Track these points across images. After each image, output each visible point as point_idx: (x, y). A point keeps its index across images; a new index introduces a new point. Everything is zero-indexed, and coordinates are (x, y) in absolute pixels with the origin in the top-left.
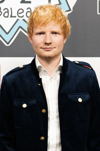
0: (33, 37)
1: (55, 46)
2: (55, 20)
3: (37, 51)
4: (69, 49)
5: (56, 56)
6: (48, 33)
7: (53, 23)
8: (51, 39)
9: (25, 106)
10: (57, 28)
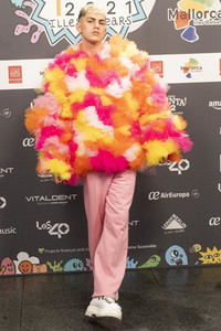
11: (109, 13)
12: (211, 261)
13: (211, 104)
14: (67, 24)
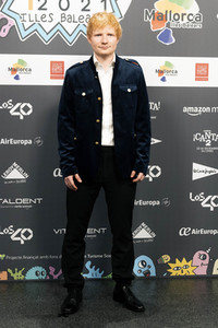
1: (110, 46)
3: (95, 50)
4: (121, 48)
5: (111, 54)
6: (105, 35)
7: (108, 26)
8: (107, 39)
9: (84, 94)
10: (112, 31)
11: (83, 10)
12: (179, 273)
13: (185, 110)
14: (39, 19)
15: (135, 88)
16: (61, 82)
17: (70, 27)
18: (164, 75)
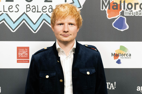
0: (55, 26)
1: (70, 34)
2: (71, 15)
3: (57, 37)
4: (81, 36)
5: (71, 41)
6: (66, 24)
7: (70, 17)
8: (68, 28)
9: (47, 77)
10: (73, 21)
14: (6, 9)
15: (94, 71)
16: (27, 66)
17: (34, 17)
18: (119, 58)
